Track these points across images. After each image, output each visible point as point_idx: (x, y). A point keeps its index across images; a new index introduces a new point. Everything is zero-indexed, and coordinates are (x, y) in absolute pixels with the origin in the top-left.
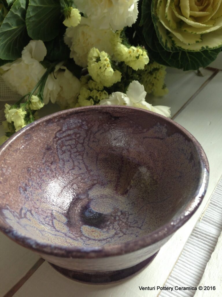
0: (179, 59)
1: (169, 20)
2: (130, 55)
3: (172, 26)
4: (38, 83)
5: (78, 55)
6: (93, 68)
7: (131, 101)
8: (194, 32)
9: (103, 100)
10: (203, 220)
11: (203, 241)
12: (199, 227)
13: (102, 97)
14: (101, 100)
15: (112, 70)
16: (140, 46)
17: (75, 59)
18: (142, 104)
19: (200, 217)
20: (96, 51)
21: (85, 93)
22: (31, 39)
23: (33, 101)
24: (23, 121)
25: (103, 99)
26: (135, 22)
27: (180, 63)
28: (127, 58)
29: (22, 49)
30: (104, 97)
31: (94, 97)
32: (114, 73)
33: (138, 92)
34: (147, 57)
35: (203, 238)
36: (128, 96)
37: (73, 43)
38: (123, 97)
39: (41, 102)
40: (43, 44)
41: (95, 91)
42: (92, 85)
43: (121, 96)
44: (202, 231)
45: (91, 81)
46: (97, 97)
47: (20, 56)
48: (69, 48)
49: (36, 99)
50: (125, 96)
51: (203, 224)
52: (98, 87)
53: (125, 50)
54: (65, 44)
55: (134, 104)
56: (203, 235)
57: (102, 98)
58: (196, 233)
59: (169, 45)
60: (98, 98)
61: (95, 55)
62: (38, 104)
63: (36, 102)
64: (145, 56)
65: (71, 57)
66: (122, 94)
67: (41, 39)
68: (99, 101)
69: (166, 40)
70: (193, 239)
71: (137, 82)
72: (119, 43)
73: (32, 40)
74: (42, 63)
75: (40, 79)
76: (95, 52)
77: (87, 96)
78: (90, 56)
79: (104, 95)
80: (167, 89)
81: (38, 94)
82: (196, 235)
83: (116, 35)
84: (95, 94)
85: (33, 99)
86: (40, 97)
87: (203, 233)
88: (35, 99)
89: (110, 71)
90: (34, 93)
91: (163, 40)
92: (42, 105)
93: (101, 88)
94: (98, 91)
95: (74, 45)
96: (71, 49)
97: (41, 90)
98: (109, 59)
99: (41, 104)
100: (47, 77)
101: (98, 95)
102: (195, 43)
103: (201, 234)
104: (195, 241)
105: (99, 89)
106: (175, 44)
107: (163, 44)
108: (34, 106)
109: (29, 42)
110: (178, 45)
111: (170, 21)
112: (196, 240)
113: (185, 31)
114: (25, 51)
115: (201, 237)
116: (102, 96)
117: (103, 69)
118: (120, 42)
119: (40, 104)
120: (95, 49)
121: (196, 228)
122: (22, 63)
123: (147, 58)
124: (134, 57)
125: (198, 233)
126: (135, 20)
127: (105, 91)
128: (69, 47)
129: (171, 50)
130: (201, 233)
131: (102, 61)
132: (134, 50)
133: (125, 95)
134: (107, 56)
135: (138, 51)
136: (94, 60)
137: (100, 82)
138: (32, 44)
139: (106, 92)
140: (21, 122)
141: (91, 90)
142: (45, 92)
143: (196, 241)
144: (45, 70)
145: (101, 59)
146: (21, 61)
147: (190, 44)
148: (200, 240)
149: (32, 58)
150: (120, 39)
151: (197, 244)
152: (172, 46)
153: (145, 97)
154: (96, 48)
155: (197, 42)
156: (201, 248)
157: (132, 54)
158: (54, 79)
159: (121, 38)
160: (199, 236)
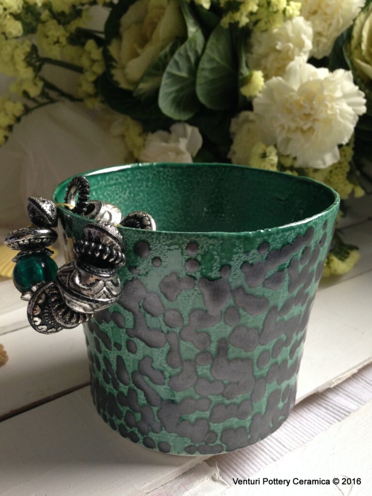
11: (333, 415)
12: (334, 399)
56: (334, 406)
58: (326, 404)
70: (320, 409)
82: (327, 406)
112: (324, 411)
115: (332, 410)
143: (323, 413)
148: (329, 412)
151: (324, 416)
156: (327, 421)
160: (330, 408)
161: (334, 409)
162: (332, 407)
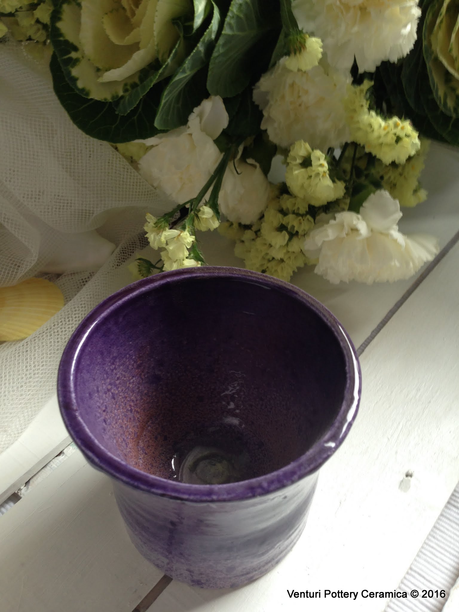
4: (209, 181)
100: (225, 170)
138: (207, 105)
144: (220, 157)
149: (201, 129)
158: (236, 174)
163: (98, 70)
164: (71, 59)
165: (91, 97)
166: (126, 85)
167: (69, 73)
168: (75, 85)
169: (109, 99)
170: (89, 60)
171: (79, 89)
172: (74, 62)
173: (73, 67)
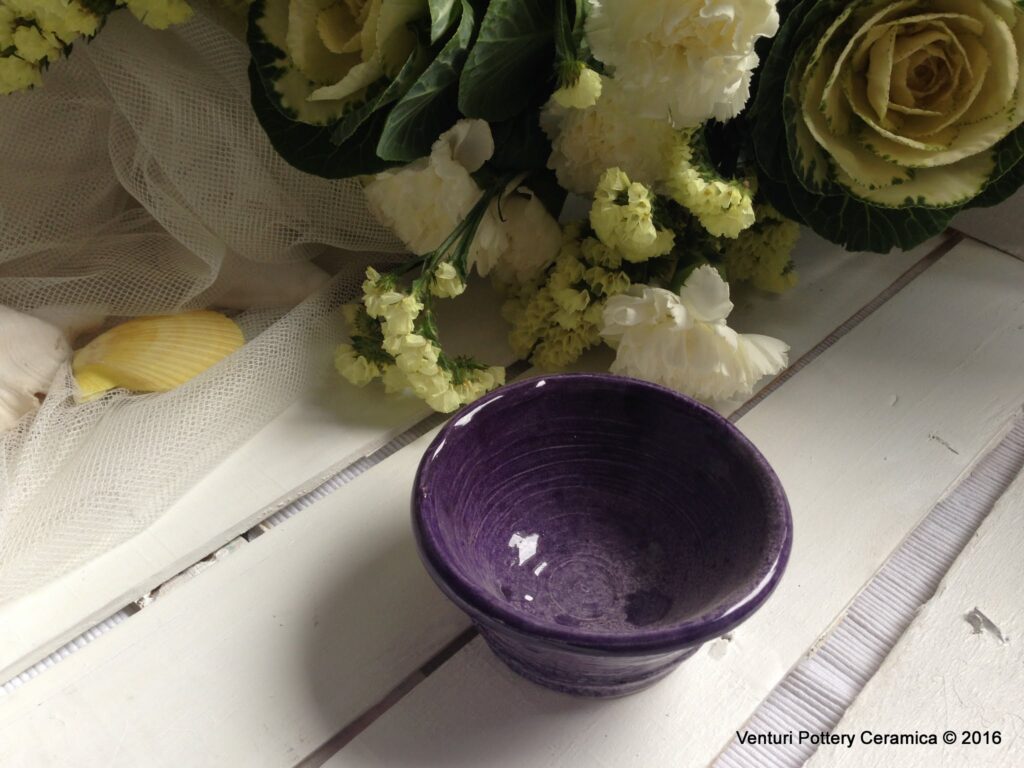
0: (841, 214)
1: (827, 116)
2: (708, 201)
3: (834, 131)
4: (457, 229)
5: (568, 164)
6: (604, 215)
7: (688, 316)
8: (892, 158)
9: (614, 297)
10: (819, 654)
11: (810, 708)
12: (808, 673)
13: (614, 288)
14: (609, 294)
15: (652, 231)
16: (737, 178)
17: (559, 174)
18: (716, 332)
19: (813, 647)
20: (621, 178)
21: (570, 269)
22: (460, 116)
23: (443, 277)
24: (411, 326)
25: (614, 293)
26: (735, 116)
27: (842, 225)
28: (698, 205)
29: (436, 138)
30: (618, 291)
31: (593, 285)
32: (656, 240)
33: (710, 298)
34: (751, 211)
35: (812, 699)
36: (683, 303)
37: (563, 134)
38: (669, 305)
39: (459, 282)
40: (488, 130)
41: (598, 270)
42: (591, 250)
43: (666, 300)
44: (812, 683)
45: (591, 240)
46: (600, 286)
47: (427, 152)
48: (549, 143)
49: (450, 273)
50: (677, 302)
51: (819, 666)
52: (608, 261)
53: (695, 186)
54: (540, 129)
55: (695, 321)
56: (812, 691)
57: (612, 290)
58: (795, 684)
59: (818, 176)
60: (603, 289)
61: (618, 186)
62: (453, 285)
63: (446, 280)
64: (746, 209)
65: (550, 166)
66: (669, 295)
67: (485, 119)
68: (604, 295)
69: (813, 163)
70: (785, 696)
71: (714, 271)
72: (685, 163)
73: (464, 118)
74: (474, 175)
75: (464, 218)
76: (616, 179)
77: (574, 278)
78: (602, 186)
79: (618, 281)
80: (794, 276)
81: (455, 258)
82: (796, 689)
83: (678, 138)
84: (596, 276)
85: (442, 272)
86: (459, 265)
87: (813, 688)
88: (447, 271)
89: (645, 232)
90: (446, 256)
91: (805, 163)
92: (459, 289)
93: (615, 263)
94: (607, 269)
95: (563, 137)
96: (555, 148)
97: (464, 248)
98: (651, 202)
99: (460, 286)
100: (484, 213)
101: (604, 281)
102: (890, 183)
103: (809, 689)
104: (788, 701)
105: (610, 266)
106: (834, 177)
107: (802, 175)
108: (441, 288)
109: (455, 123)
110: (841, 180)
111: (830, 120)
113: (869, 147)
114: (441, 146)
115: (807, 696)
116: (614, 284)
117: (630, 225)
118: (686, 160)
119: (456, 286)
120: (619, 172)
121: (797, 670)
122: (427, 173)
123: (751, 216)
124: (716, 207)
125: (801, 684)
126: (736, 112)
127: (623, 273)
128: (549, 137)
129: (823, 191)
130: (808, 685)
131: (631, 207)
132: (719, 192)
133: (677, 297)
134: (646, 195)
135: (729, 194)
136: (612, 197)
137: (616, 247)
138: (461, 129)
139: (625, 276)
140: (407, 327)
141: (588, 265)
142: (471, 257)
144: (480, 195)
145: (629, 200)
146: (425, 166)
147: (877, 186)
148: (802, 702)
149: (452, 159)
150: (688, 149)
152: (827, 179)
153: (727, 316)
154: (622, 170)
155: (897, 181)
157: (713, 199)
158: (500, 221)
159: (690, 145)
160: (801, 692)
161: (809, 694)
162: (806, 691)
163: (311, 83)
164: (274, 68)
165: (300, 119)
166: (347, 104)
167: (272, 87)
168: (279, 103)
169: (324, 123)
170: (299, 70)
171: (283, 109)
172: (279, 73)
173: (276, 80)
